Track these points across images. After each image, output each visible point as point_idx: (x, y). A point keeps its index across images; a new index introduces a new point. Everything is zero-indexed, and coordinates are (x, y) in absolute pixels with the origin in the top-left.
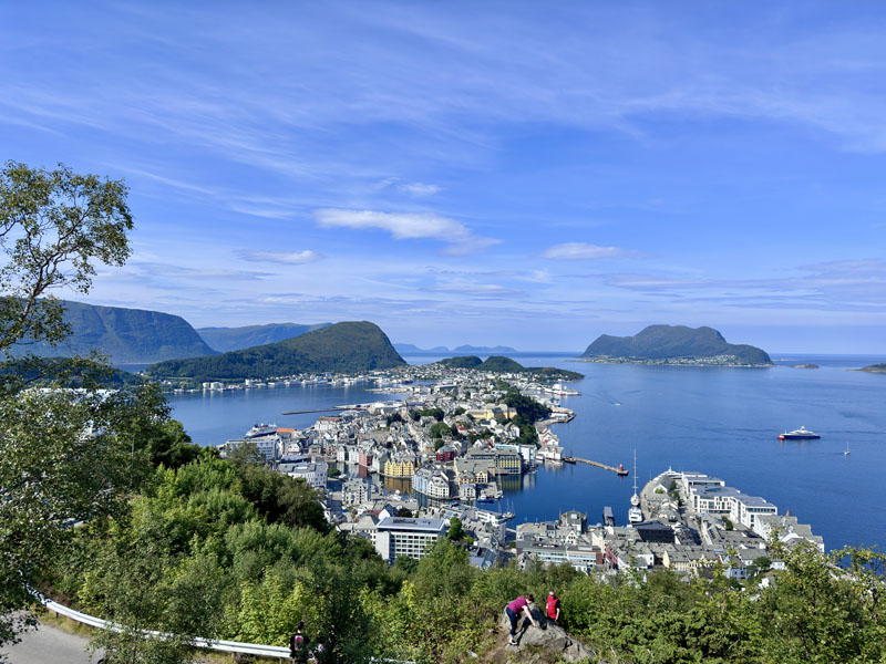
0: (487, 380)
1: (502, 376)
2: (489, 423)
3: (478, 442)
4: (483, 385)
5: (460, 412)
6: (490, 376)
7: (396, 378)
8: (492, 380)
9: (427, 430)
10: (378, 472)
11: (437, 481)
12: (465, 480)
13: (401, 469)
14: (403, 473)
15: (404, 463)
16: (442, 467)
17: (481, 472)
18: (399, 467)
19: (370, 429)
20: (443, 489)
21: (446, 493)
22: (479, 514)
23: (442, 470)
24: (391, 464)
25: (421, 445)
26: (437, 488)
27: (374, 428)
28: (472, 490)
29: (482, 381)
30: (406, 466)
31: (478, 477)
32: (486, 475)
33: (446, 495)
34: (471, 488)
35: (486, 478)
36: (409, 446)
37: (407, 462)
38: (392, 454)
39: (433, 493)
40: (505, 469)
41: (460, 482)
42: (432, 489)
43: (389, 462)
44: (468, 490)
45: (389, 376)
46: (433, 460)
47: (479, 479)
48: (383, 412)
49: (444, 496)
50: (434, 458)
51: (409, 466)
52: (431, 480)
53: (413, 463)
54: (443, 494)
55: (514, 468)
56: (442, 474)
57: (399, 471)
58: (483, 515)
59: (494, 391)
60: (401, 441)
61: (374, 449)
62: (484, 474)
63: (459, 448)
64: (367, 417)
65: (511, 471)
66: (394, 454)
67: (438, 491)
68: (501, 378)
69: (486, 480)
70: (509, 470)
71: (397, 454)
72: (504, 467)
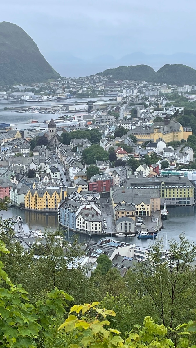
0: (161, 94)
1: (180, 89)
2: (155, 145)
3: (140, 168)
4: (155, 100)
5: (121, 132)
6: (165, 90)
7: (46, 94)
8: (166, 94)
9: (78, 155)
10: (17, 205)
11: (87, 215)
12: (123, 213)
13: (45, 201)
14: (47, 206)
15: (48, 195)
16: (94, 198)
17: (142, 203)
18: (42, 199)
19: (9, 155)
20: (94, 223)
21: (98, 228)
22: (135, 251)
23: (94, 201)
24: (33, 196)
25: (71, 173)
26: (87, 222)
27: (13, 154)
28: (130, 224)
29: (152, 96)
30: (51, 197)
31: (139, 210)
32: (149, 207)
33: (98, 230)
34: (128, 223)
35: (148, 212)
36: (55, 175)
37: (51, 194)
38: (34, 184)
39: (82, 228)
40: (173, 199)
41: (116, 215)
42: (82, 225)
43: (30, 194)
44: (126, 224)
45: (37, 92)
46: (85, 190)
47: (140, 212)
48: (26, 134)
49: (96, 232)
50: (86, 188)
51: (54, 198)
52: (81, 213)
53: (59, 194)
54: (94, 230)
55: (185, 199)
56: (94, 206)
57: (43, 204)
58: (139, 252)
59: (167, 108)
60: (46, 168)
61: (13, 179)
62: (145, 206)
63: (117, 176)
64: (6, 141)
65: (181, 203)
66: (36, 184)
67: (88, 226)
68: (177, 92)
69: (148, 214)
70: (178, 201)
71: (41, 185)
72: (172, 197)
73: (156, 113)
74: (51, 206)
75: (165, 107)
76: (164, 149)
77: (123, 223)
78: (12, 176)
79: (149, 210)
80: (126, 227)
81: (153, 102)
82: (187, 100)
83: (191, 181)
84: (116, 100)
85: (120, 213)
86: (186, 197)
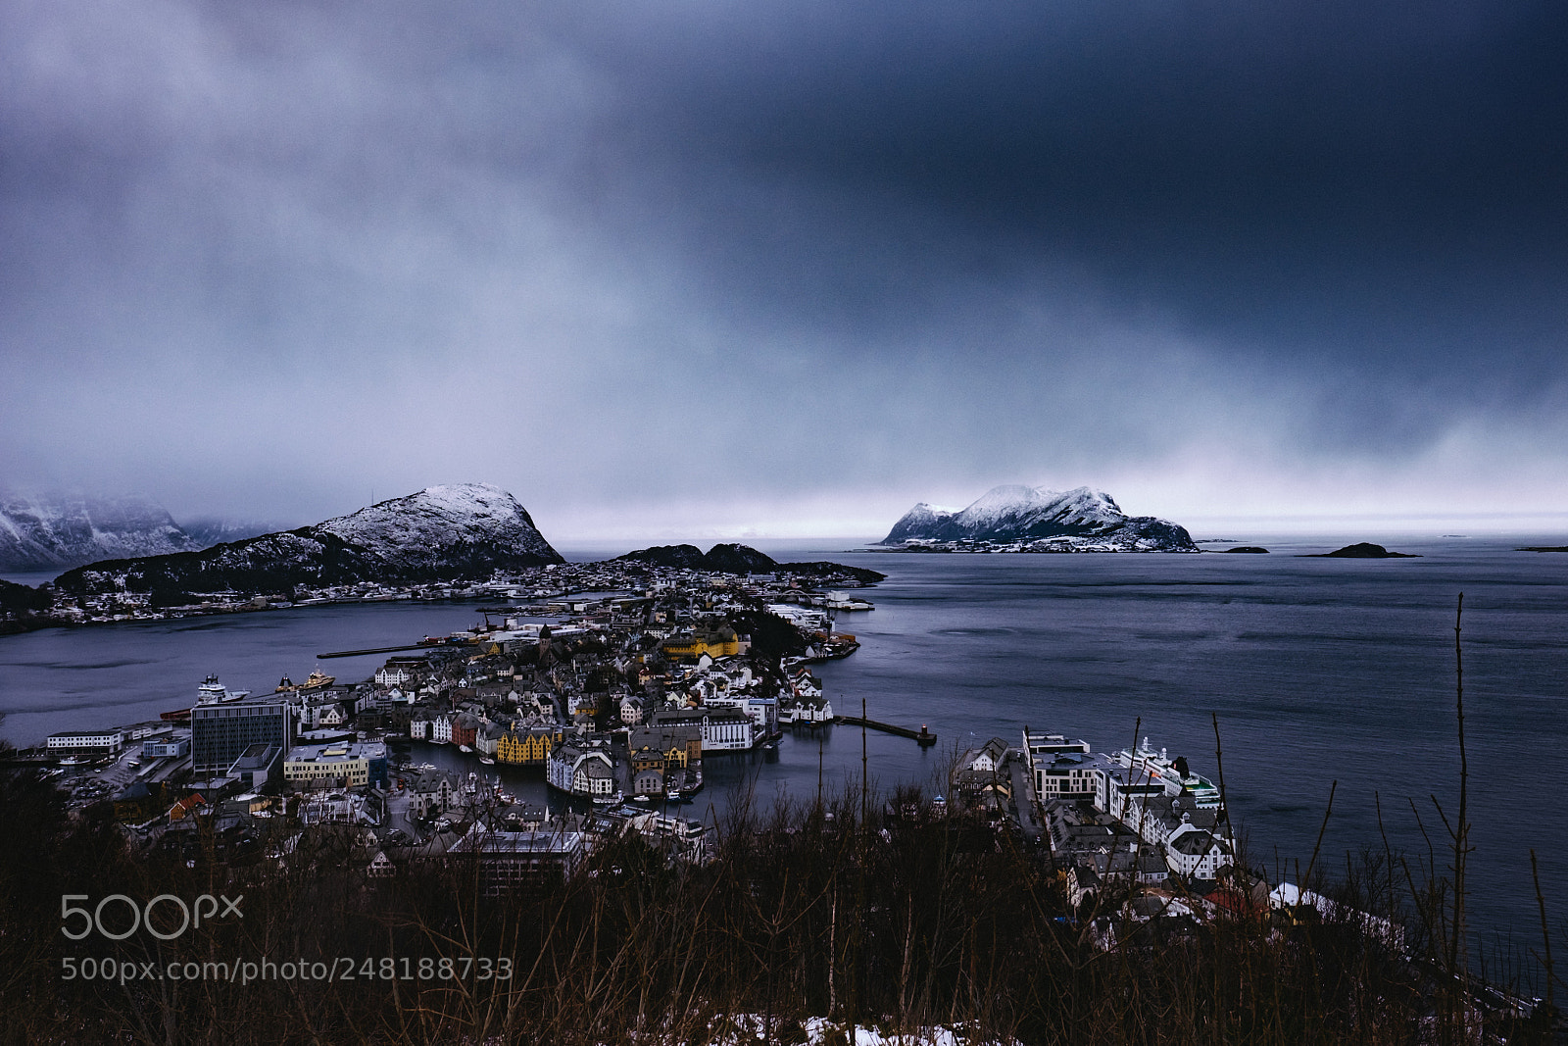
2: (696, 662)
3: (673, 696)
5: (647, 644)
6: (717, 580)
11: (590, 769)
12: (644, 764)
13: (528, 749)
14: (531, 756)
15: (533, 739)
16: (603, 742)
17: (675, 749)
18: (525, 746)
19: (479, 679)
20: (601, 781)
21: (607, 789)
23: (602, 748)
24: (510, 741)
25: (570, 705)
26: (591, 780)
27: (485, 677)
28: (655, 781)
30: (538, 743)
32: (685, 754)
33: (607, 792)
36: (546, 709)
37: (539, 738)
38: (514, 723)
39: (583, 789)
40: (721, 741)
41: (634, 768)
42: (582, 783)
43: (507, 739)
44: (648, 781)
46: (590, 731)
48: (507, 649)
49: (603, 794)
50: (592, 728)
51: (542, 744)
52: (581, 766)
53: (550, 737)
54: (600, 792)
56: (602, 755)
57: (525, 754)
60: (532, 699)
61: (481, 716)
62: (679, 753)
63: (639, 709)
64: (476, 658)
66: (516, 724)
67: (592, 786)
70: (728, 744)
71: (523, 723)
72: (719, 738)
74: (538, 755)
76: (709, 667)
78: (480, 711)
79: (685, 759)
80: (648, 786)
85: (641, 764)
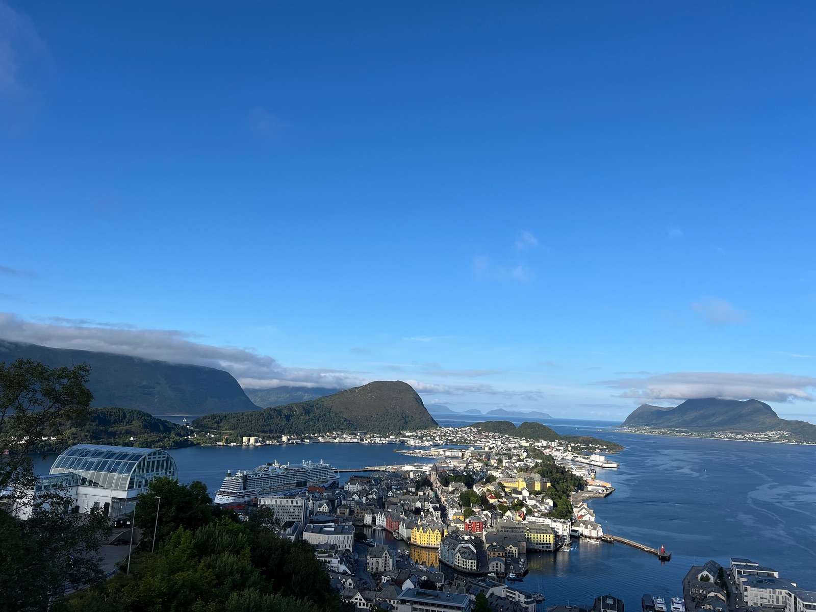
0: (521, 447)
1: (536, 444)
2: (520, 493)
3: (508, 513)
4: (516, 452)
5: (491, 479)
6: (524, 443)
7: (427, 440)
8: (526, 447)
9: (456, 497)
10: (405, 539)
11: (464, 553)
12: (494, 554)
13: (428, 537)
14: (429, 542)
16: (470, 537)
17: (511, 546)
18: (426, 535)
19: (398, 492)
21: (473, 566)
22: (507, 591)
23: (470, 541)
24: (418, 531)
25: (450, 513)
26: (465, 560)
27: (402, 491)
28: (501, 564)
29: (514, 448)
30: (434, 534)
31: (508, 551)
32: (517, 550)
33: (473, 568)
34: (499, 563)
35: (515, 554)
36: (437, 514)
37: (434, 531)
38: (419, 521)
39: (459, 565)
40: (537, 544)
41: (489, 555)
42: (459, 561)
43: (416, 529)
44: (497, 564)
45: (420, 438)
46: (461, 529)
47: (509, 553)
48: (412, 475)
49: (471, 569)
50: (463, 528)
51: (436, 535)
52: (459, 551)
53: (440, 531)
54: (470, 567)
55: (547, 544)
56: (470, 545)
57: (426, 539)
58: (511, 593)
59: (527, 459)
60: (429, 507)
61: (402, 514)
62: (513, 549)
63: (489, 519)
65: (543, 547)
66: (421, 521)
67: (465, 563)
68: (535, 446)
69: (515, 556)
70: (541, 546)
71: (425, 521)
72: (536, 541)
73: (518, 463)
74: (433, 542)
75: (526, 458)
76: (527, 497)
77: (495, 562)
78: (401, 512)
79: (517, 552)
80: (497, 567)
81: (515, 454)
82: (544, 454)
83: (551, 528)
84: (484, 449)
85: (492, 553)
86: (548, 542)
